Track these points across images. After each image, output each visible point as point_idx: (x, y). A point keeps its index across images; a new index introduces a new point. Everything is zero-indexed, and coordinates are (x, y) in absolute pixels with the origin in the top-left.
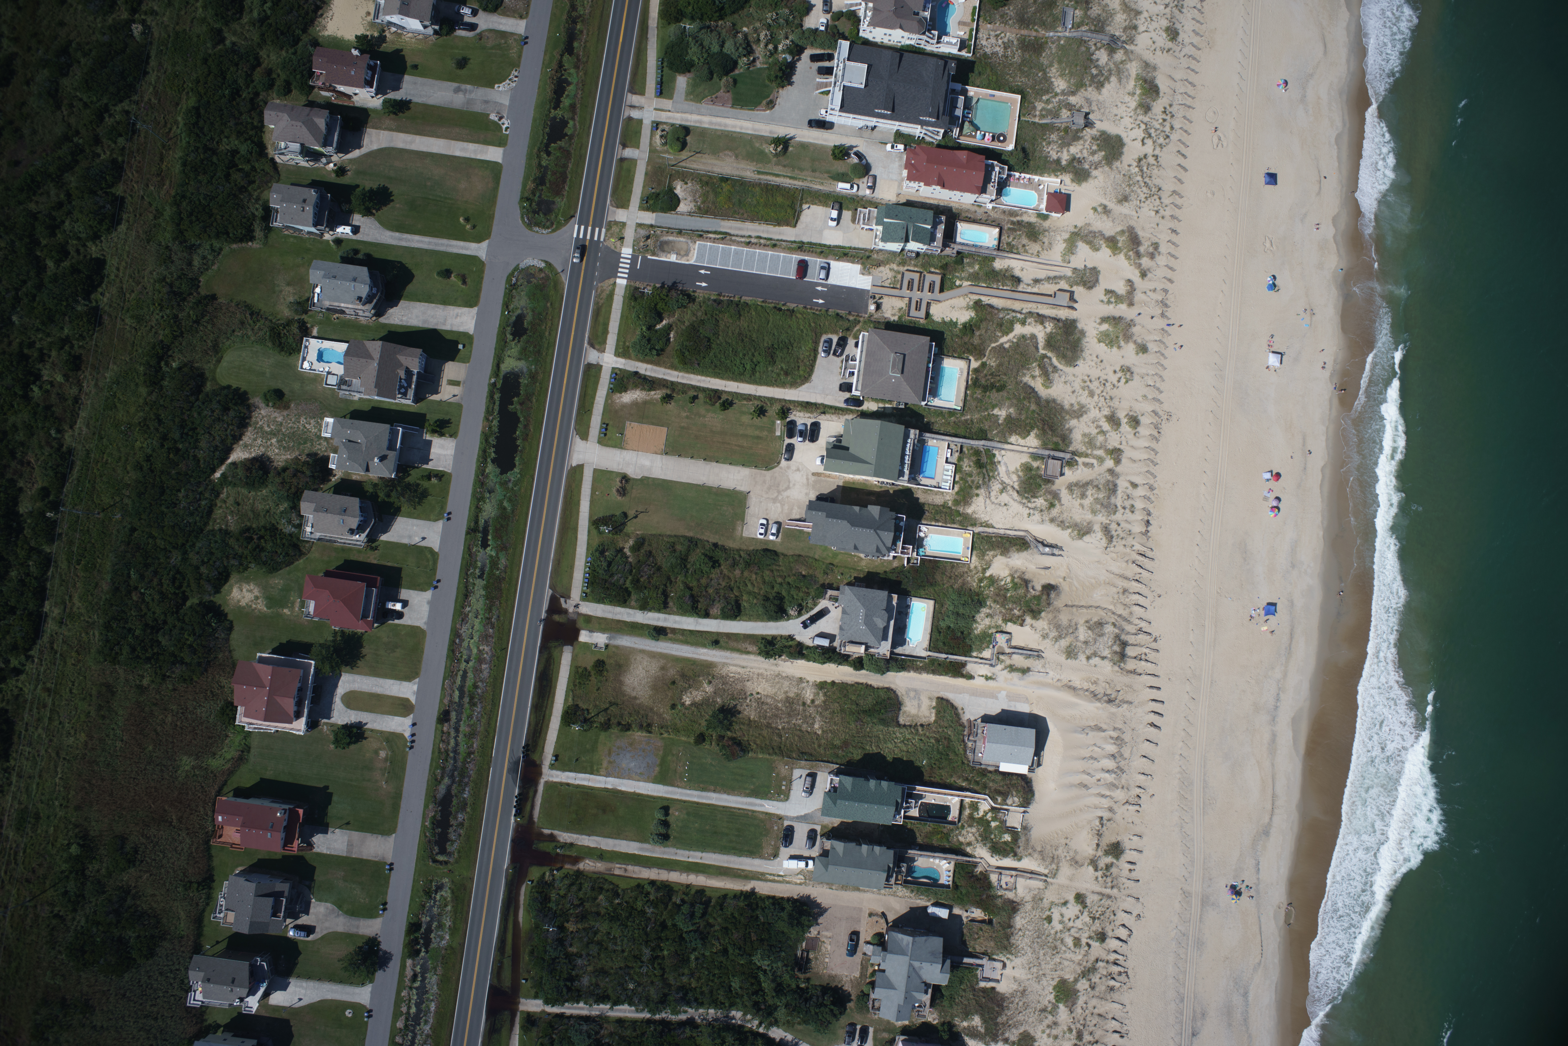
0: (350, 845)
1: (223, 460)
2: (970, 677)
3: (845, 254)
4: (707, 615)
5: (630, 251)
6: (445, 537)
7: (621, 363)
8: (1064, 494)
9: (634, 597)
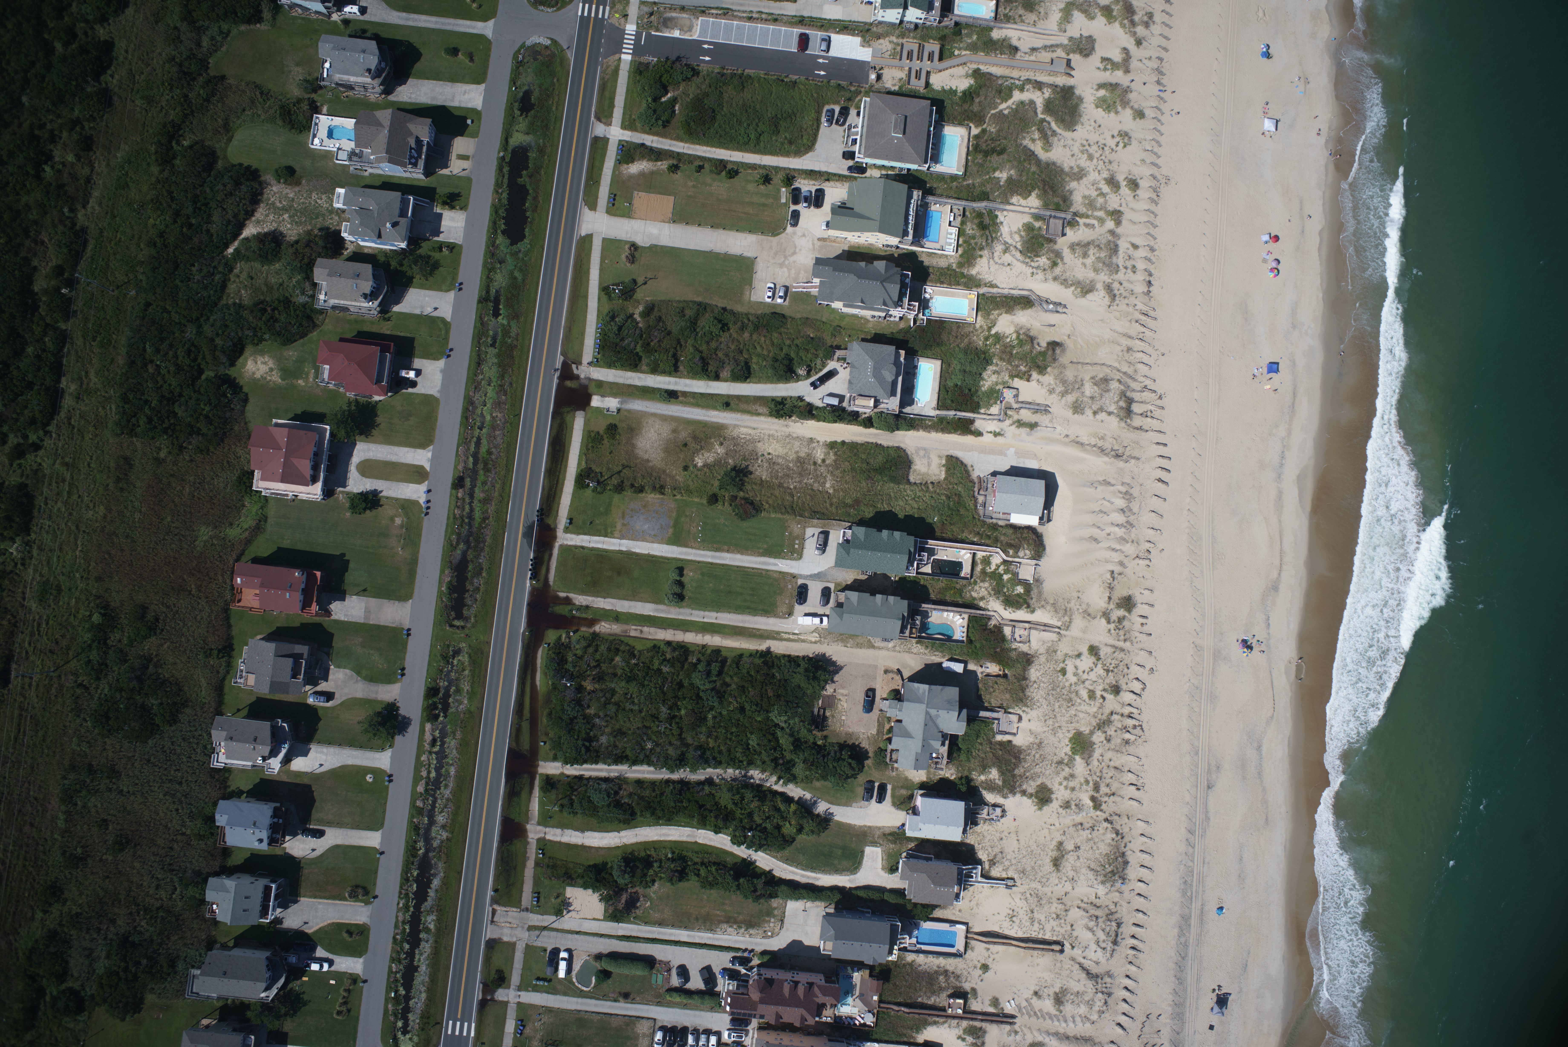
0: (367, 611)
1: (236, 236)
2: (979, 434)
3: (845, 27)
4: (717, 378)
5: (634, 27)
6: (457, 307)
7: (628, 136)
8: (1066, 253)
9: (645, 361)
